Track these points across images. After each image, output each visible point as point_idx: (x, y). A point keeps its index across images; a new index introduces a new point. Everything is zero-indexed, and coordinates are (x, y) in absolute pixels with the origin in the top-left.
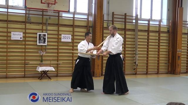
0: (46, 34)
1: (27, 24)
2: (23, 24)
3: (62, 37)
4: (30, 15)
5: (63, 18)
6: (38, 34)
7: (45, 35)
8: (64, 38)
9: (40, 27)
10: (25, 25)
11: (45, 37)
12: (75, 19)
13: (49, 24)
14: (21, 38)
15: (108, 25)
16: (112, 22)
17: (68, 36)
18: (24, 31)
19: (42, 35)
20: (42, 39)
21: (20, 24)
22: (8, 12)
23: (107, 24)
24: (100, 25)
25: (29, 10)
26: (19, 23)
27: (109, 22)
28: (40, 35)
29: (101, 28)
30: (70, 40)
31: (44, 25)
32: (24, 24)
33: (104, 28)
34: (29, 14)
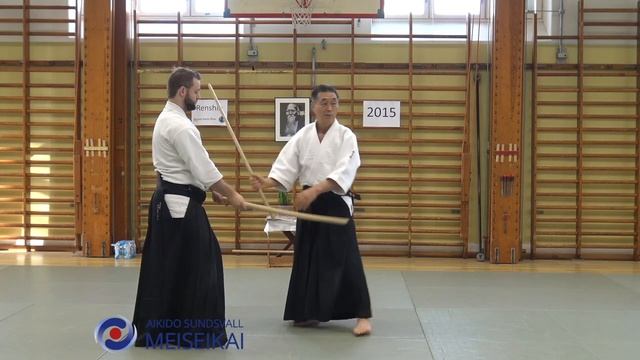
0: (306, 102)
1: (240, 71)
2: (228, 70)
3: (366, 112)
4: (256, 40)
5: (373, 39)
6: (278, 102)
7: (301, 107)
8: (374, 113)
9: (286, 78)
10: (237, 73)
11: (302, 113)
12: (414, 39)
13: (319, 65)
14: (222, 120)
15: (561, 55)
16: (575, 42)
17: (388, 105)
18: (232, 94)
19: (290, 107)
20: (291, 119)
21: (217, 73)
22: (180, 35)
23: (558, 51)
24: (513, 57)
25: (253, 23)
26: (215, 70)
27: (565, 41)
28: (284, 106)
29: (514, 68)
30: (395, 122)
31: (299, 70)
32: (231, 73)
33: (539, 68)
34: (251, 36)
